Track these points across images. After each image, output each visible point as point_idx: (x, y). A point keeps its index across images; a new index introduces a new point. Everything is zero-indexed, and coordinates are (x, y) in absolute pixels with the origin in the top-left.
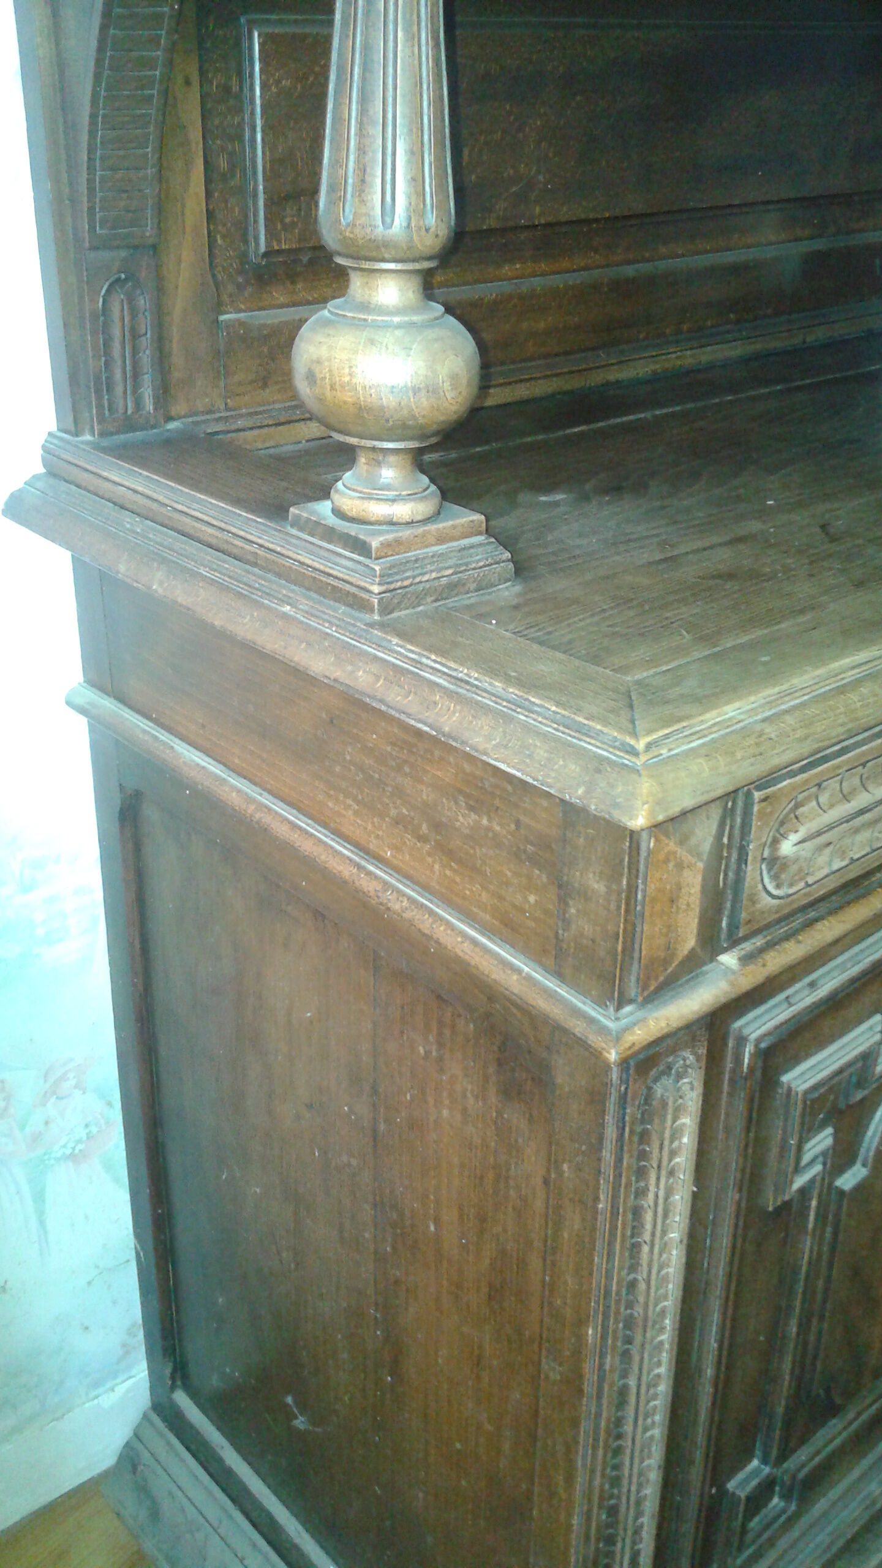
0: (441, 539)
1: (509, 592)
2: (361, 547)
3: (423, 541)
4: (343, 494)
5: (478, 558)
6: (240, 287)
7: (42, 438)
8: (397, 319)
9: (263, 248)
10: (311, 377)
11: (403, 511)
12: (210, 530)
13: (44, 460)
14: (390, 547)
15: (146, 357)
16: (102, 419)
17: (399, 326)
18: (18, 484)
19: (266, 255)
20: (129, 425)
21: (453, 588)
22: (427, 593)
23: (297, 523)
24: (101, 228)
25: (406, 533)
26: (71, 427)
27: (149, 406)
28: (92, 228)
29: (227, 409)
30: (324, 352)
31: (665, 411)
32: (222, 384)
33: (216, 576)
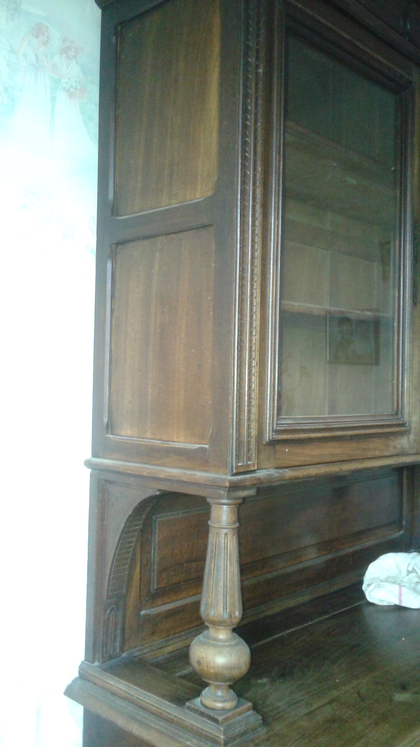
0: (240, 714)
1: (262, 732)
2: (215, 720)
3: (234, 716)
4: (204, 697)
5: (252, 720)
6: (147, 601)
7: (79, 663)
8: (227, 644)
9: (155, 587)
10: (199, 663)
11: (228, 705)
12: (153, 708)
13: (79, 672)
14: (226, 720)
15: (119, 632)
16: (103, 657)
17: (228, 646)
18: (69, 682)
19: (156, 589)
20: (111, 658)
21: (245, 733)
22: (237, 736)
23: (189, 708)
24: (110, 593)
25: (230, 714)
26: (91, 659)
27: (118, 649)
28: (108, 592)
29: (141, 645)
30: (204, 655)
31: (289, 631)
32: (140, 637)
33: (158, 727)
